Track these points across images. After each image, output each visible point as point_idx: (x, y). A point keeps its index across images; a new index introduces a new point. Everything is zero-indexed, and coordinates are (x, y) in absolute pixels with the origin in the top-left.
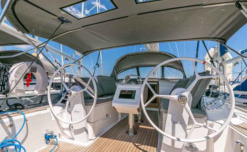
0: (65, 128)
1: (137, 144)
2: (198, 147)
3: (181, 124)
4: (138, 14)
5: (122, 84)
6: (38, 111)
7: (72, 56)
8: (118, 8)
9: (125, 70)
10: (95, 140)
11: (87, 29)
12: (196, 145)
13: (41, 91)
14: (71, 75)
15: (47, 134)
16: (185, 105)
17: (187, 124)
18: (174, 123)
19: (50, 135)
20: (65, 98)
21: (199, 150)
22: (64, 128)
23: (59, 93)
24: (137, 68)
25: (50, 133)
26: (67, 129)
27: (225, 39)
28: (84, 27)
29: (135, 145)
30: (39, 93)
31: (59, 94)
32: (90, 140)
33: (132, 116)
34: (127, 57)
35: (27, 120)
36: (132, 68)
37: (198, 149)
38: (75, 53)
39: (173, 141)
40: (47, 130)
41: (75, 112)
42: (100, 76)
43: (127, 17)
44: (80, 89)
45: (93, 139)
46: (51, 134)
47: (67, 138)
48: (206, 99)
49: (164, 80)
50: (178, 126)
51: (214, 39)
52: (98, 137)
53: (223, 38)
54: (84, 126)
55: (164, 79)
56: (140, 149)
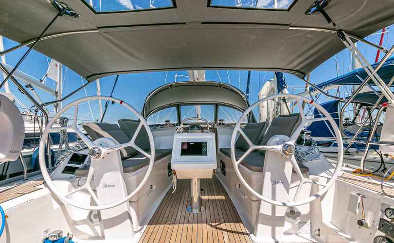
0: (78, 221)
1: (214, 224)
2: (300, 211)
3: (283, 183)
4: (203, 23)
5: (178, 133)
6: (25, 194)
7: (41, 81)
8: (176, 8)
9: (158, 110)
10: (143, 231)
11: (105, 34)
12: (298, 209)
13: (11, 152)
14: (65, 118)
15: (47, 238)
16: (291, 157)
17: (290, 182)
18: (274, 183)
19: (55, 239)
20: (69, 163)
21: (302, 214)
22: (75, 222)
23: (32, 154)
24: (178, 106)
25: (55, 236)
26: (83, 222)
27: (304, 72)
28: (99, 29)
29: (212, 226)
30: (7, 157)
31: (31, 156)
32: (136, 232)
33: (197, 182)
34: (168, 88)
35: (6, 217)
36: (170, 106)
37: (300, 213)
38: (46, 76)
39: (274, 207)
40: (46, 232)
41: (106, 186)
42: (124, 120)
43: (184, 24)
44: (116, 144)
45: (137, 230)
46: (59, 236)
47: (85, 239)
48: (300, 149)
49: (223, 126)
50: (280, 187)
51: (289, 71)
52: (145, 226)
53: (301, 71)
54: (127, 210)
55: (223, 124)
56: (222, 230)
